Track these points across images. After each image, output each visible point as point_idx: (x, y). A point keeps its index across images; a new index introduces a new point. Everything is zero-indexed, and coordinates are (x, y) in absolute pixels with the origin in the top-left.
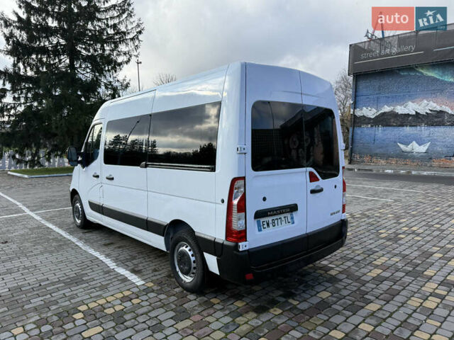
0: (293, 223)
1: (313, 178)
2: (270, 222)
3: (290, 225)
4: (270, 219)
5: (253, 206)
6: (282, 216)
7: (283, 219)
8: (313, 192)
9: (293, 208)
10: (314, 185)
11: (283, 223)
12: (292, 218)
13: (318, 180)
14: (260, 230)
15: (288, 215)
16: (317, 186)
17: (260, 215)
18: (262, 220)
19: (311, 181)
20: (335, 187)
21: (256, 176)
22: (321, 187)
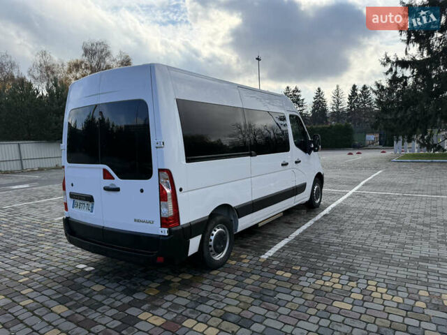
0: (92, 212)
1: (107, 176)
2: (79, 204)
3: (89, 212)
4: (79, 201)
5: (69, 189)
6: (86, 202)
7: (86, 205)
8: (107, 189)
9: (90, 199)
10: (108, 183)
11: (86, 208)
12: (92, 207)
13: (113, 178)
14: (73, 207)
15: (90, 204)
16: (111, 185)
17: (73, 196)
18: (76, 200)
19: (105, 177)
20: (142, 191)
21: (68, 167)
22: (118, 186)
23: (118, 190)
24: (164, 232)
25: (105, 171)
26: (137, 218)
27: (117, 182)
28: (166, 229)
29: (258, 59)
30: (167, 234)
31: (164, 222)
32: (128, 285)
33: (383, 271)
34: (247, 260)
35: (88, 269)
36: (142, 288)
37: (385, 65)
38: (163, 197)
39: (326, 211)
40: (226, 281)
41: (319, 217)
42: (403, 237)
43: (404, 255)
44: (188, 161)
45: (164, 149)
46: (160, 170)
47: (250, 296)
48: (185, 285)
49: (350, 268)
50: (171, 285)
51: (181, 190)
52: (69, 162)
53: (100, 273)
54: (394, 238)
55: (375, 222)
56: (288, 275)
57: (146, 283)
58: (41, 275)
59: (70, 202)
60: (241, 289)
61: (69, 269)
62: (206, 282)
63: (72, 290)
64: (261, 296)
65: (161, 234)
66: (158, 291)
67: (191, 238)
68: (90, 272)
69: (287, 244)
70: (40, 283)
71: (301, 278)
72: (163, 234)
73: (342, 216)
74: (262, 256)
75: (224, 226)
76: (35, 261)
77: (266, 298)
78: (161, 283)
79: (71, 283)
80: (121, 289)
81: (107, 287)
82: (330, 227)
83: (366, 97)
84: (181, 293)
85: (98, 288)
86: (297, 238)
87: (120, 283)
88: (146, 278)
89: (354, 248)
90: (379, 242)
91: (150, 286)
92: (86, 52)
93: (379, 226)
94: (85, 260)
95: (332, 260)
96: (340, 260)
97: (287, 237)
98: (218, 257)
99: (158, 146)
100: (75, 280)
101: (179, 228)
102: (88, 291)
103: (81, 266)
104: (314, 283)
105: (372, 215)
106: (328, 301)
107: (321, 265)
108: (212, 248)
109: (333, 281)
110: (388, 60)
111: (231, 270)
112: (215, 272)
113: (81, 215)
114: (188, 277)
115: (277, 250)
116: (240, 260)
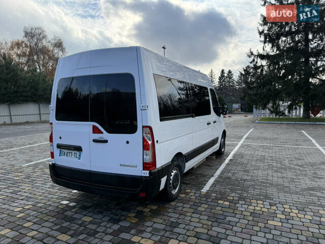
0: (79, 159)
1: (96, 130)
2: (66, 153)
3: (77, 159)
4: (66, 151)
5: (56, 141)
6: (73, 152)
7: (73, 154)
8: (95, 141)
9: (79, 149)
10: (97, 136)
11: (73, 156)
12: (80, 156)
13: (103, 133)
14: (60, 156)
15: (78, 153)
16: (99, 138)
17: (59, 146)
18: (62, 150)
19: (94, 132)
20: (128, 142)
21: (56, 124)
22: (106, 139)
23: (106, 141)
24: (146, 173)
25: (94, 127)
26: (122, 163)
27: (105, 135)
28: (148, 172)
29: (164, 48)
30: (148, 175)
31: (146, 166)
32: (111, 216)
33: (289, 198)
34: (192, 194)
35: (71, 204)
36: (123, 218)
37: (250, 57)
38: (145, 147)
39: (230, 157)
40: (184, 209)
41: (227, 161)
42: (289, 174)
43: (297, 186)
44: (161, 120)
45: (147, 111)
46: (143, 127)
47: (207, 220)
48: (155, 214)
49: (267, 197)
50: (145, 214)
51: (157, 142)
52: (57, 119)
53: (83, 207)
54: (285, 175)
55: (267, 164)
56: (227, 203)
57: (124, 213)
58: (34, 211)
59: (57, 152)
60: (199, 215)
61: (56, 205)
62: (170, 210)
63: (66, 222)
64: (217, 220)
65: (143, 175)
66: (137, 220)
67: (162, 178)
68: (74, 207)
69: (215, 181)
70: (36, 217)
71: (237, 205)
72: (145, 175)
73: (243, 160)
74: (202, 190)
75: (177, 169)
76: (22, 199)
77: (220, 221)
78: (136, 213)
79: (62, 216)
80: (107, 219)
81: (94, 218)
82: (239, 168)
83: (230, 78)
84: (156, 220)
85: (87, 219)
86: (220, 177)
87: (104, 214)
88: (123, 209)
89: (262, 182)
90: (275, 178)
91: (129, 215)
92: (27, 34)
93: (270, 167)
94: (65, 197)
95: (251, 191)
96: (257, 192)
97: (213, 176)
98: (174, 192)
99: (144, 108)
100: (65, 213)
101: (156, 170)
102: (80, 222)
103: (65, 202)
104: (247, 208)
105: (262, 159)
106: (264, 221)
107: (246, 195)
108: (171, 185)
109: (260, 206)
110: (252, 54)
111: (184, 201)
112: (173, 203)
113: (69, 161)
114: (155, 207)
115: (210, 185)
116: (187, 194)
